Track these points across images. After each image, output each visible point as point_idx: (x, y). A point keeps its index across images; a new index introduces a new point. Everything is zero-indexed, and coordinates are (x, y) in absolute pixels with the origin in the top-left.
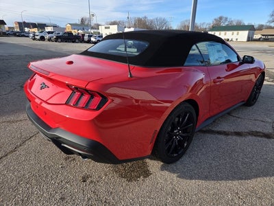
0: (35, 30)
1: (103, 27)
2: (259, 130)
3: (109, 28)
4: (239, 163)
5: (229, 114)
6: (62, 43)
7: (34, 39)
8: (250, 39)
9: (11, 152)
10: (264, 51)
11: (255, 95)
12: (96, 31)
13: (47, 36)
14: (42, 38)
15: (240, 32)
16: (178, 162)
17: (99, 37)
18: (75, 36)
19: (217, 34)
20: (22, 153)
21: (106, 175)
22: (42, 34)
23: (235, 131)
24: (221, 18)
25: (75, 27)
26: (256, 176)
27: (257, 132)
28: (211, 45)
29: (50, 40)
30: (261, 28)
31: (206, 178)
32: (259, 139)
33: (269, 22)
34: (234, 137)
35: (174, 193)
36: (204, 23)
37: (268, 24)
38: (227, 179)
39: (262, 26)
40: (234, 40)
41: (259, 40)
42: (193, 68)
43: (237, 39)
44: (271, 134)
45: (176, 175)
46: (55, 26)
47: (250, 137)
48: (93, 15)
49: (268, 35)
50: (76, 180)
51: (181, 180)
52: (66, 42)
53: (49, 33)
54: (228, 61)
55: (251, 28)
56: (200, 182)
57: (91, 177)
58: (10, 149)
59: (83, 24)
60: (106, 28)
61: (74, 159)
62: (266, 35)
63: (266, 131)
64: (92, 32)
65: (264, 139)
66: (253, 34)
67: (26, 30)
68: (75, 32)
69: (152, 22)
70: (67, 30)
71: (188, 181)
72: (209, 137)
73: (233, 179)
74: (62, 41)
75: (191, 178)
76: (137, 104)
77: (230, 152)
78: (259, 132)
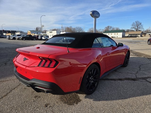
0: (10, 34)
1: (49, 32)
2: (130, 77)
3: (52, 32)
4: (121, 92)
5: (115, 71)
6: (26, 41)
7: (10, 39)
8: (123, 36)
9: (5, 96)
10: (131, 42)
11: (127, 61)
12: (45, 34)
13: (17, 37)
14: (14, 38)
15: (118, 33)
16: (93, 94)
17: (47, 37)
18: (33, 37)
19: (107, 34)
20: (11, 96)
21: (57, 103)
22: (14, 36)
23: (119, 78)
24: (108, 27)
25: (33, 32)
26: (129, 97)
27: (129, 78)
28: (103, 39)
29: (18, 39)
30: (128, 31)
31: (106, 100)
32: (130, 81)
33: (132, 28)
34: (119, 81)
35: (92, 108)
36: (100, 30)
37: (131, 29)
38: (116, 99)
39: (128, 30)
40: (116, 37)
41: (128, 37)
42: (96, 48)
43: (117, 37)
44: (135, 79)
45: (92, 100)
46: (21, 32)
47: (126, 81)
48: (43, 26)
49: (132, 34)
50: (42, 106)
51: (95, 102)
52: (28, 40)
53: (18, 35)
54: (112, 46)
55: (123, 31)
56: (104, 102)
57: (50, 104)
58: (4, 94)
59: (37, 30)
60: (50, 32)
61: (40, 97)
62: (131, 34)
63: (133, 78)
64: (43, 34)
65: (132, 81)
66: (125, 34)
67: (4, 34)
68: (33, 35)
69: (74, 29)
70: (28, 34)
71: (98, 102)
72: (106, 82)
73: (119, 99)
74: (26, 40)
75: (99, 100)
76: (71, 66)
77: (117, 88)
78: (130, 78)
